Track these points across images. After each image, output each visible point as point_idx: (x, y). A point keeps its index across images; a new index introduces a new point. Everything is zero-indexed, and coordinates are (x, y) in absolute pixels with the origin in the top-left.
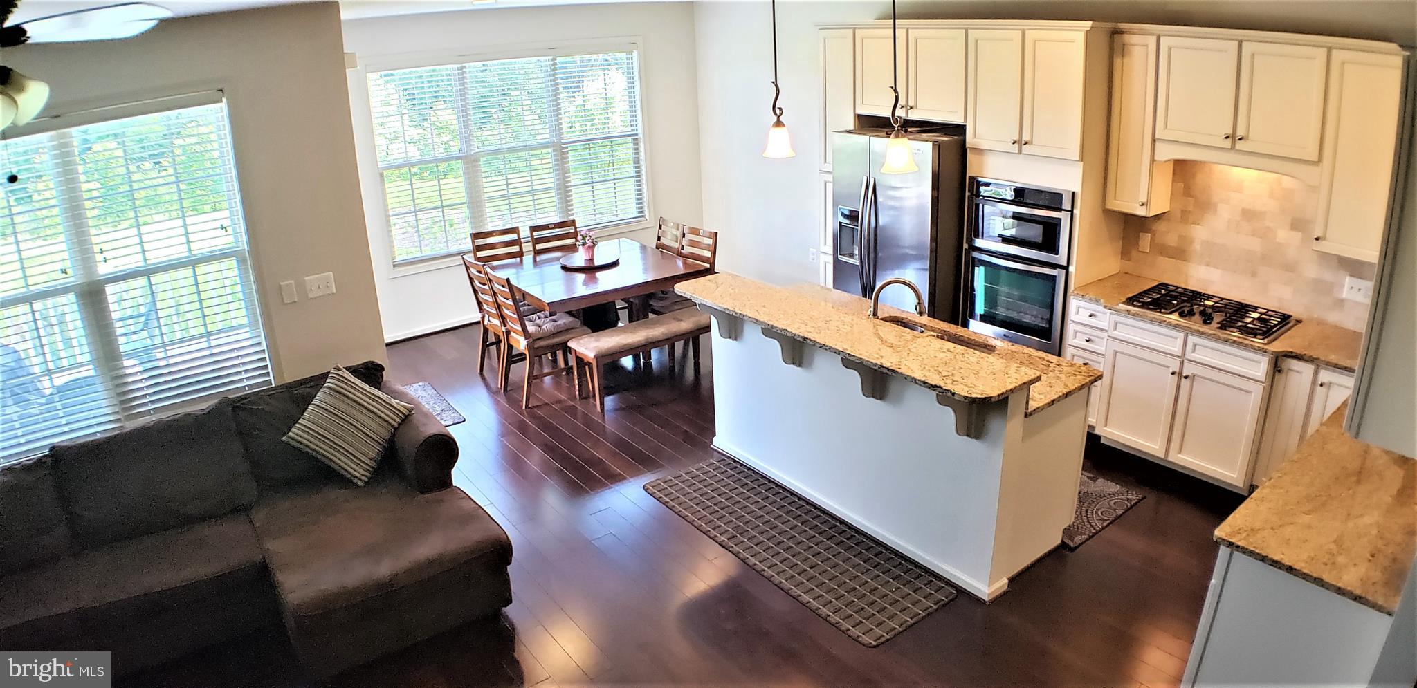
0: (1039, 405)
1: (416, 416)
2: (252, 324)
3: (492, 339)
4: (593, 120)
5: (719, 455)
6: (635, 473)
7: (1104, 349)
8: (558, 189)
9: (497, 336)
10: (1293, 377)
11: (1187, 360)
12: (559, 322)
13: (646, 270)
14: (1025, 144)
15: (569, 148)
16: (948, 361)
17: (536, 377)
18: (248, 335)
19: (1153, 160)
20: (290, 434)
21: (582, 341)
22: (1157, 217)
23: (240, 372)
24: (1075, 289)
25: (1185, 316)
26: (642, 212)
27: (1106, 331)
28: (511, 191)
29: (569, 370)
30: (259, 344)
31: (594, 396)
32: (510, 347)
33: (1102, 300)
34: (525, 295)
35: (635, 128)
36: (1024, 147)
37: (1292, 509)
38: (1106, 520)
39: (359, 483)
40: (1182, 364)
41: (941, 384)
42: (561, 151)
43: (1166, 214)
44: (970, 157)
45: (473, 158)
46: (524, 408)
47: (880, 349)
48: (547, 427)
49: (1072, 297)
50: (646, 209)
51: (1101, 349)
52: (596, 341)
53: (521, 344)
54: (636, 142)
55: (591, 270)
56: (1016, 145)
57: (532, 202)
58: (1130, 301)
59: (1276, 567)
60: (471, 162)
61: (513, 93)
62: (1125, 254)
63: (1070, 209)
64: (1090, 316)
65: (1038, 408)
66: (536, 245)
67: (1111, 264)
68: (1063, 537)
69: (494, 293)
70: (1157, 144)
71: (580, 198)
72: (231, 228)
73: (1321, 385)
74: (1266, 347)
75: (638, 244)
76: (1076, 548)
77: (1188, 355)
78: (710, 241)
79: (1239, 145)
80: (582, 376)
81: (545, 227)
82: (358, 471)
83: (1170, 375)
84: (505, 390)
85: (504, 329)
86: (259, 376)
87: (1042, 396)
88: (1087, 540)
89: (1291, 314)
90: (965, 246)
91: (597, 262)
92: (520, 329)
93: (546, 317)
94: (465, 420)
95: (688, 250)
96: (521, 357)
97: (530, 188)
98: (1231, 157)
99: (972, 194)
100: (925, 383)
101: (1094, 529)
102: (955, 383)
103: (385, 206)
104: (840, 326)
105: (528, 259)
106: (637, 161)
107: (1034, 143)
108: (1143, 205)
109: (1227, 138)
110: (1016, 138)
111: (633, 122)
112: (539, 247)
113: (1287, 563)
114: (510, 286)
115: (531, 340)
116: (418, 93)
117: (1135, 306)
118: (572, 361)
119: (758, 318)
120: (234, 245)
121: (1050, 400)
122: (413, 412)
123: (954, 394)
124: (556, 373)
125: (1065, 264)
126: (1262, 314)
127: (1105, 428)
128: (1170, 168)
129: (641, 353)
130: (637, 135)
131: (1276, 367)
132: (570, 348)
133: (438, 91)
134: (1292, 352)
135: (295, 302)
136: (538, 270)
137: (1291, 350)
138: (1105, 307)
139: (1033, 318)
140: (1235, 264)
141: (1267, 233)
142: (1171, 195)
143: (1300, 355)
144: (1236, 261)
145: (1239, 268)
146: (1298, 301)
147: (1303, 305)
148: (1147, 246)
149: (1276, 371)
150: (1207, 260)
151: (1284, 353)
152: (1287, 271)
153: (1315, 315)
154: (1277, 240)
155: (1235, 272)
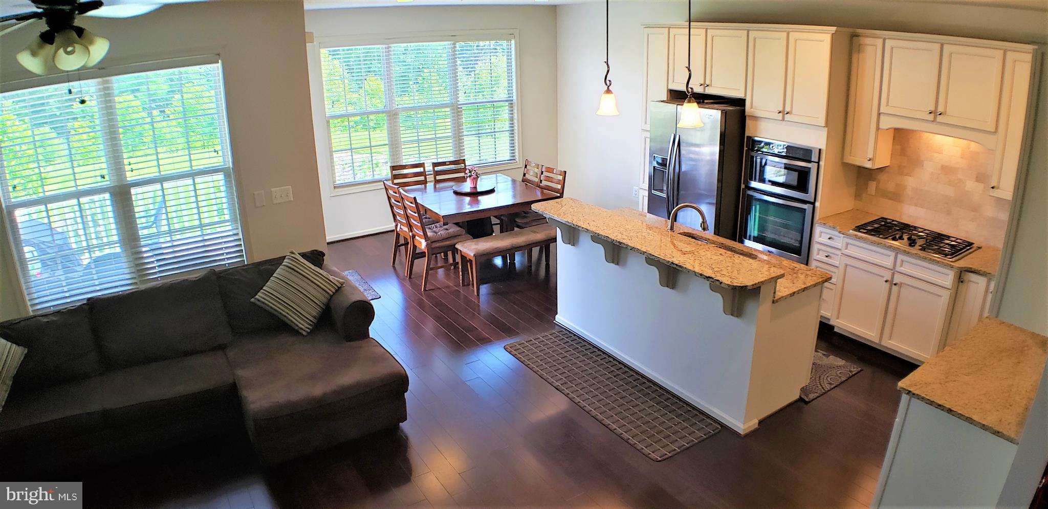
0: (784, 295)
1: (346, 289)
2: (233, 220)
3: (402, 241)
4: (483, 92)
5: (560, 328)
6: (499, 338)
7: (838, 263)
8: (454, 137)
9: (405, 239)
10: (972, 287)
11: (897, 271)
12: (450, 231)
13: (514, 196)
14: (787, 114)
15: (463, 108)
16: (719, 262)
17: (432, 269)
18: (230, 228)
19: (878, 129)
20: (257, 297)
21: (465, 245)
22: (881, 169)
23: (223, 254)
24: (820, 219)
25: (897, 240)
26: (514, 156)
27: (840, 249)
28: (420, 138)
29: (455, 264)
30: (237, 234)
31: (473, 284)
32: (415, 247)
33: (838, 228)
34: (426, 210)
35: (511, 95)
36: (786, 116)
37: (956, 371)
38: (833, 384)
39: (304, 333)
40: (893, 275)
41: (713, 276)
42: (457, 110)
43: (887, 168)
44: (749, 122)
45: (394, 112)
46: (423, 290)
47: (672, 252)
48: (438, 304)
49: (817, 225)
50: (517, 154)
51: (836, 263)
52: (476, 244)
53: (423, 244)
54: (511, 105)
55: (475, 194)
56: (781, 114)
57: (435, 146)
58: (858, 229)
59: (939, 409)
60: (392, 115)
61: (426, 71)
62: (858, 196)
63: (817, 161)
64: (829, 239)
65: (783, 297)
66: (437, 177)
67: (847, 203)
68: (800, 393)
69: (405, 207)
70: (882, 117)
71: (470, 144)
72: (221, 151)
74: (953, 264)
75: (510, 179)
76: (809, 402)
77: (898, 268)
78: (561, 178)
79: (939, 119)
80: (465, 269)
81: (444, 164)
82: (304, 326)
83: (884, 283)
84: (410, 277)
85: (411, 234)
86: (236, 257)
87: (786, 290)
88: (818, 397)
89: (974, 242)
90: (743, 186)
91: (479, 189)
92: (422, 234)
93: (441, 227)
94: (380, 297)
95: (544, 183)
96: (422, 255)
97: (434, 136)
98: (932, 127)
99: (749, 149)
100: (701, 275)
101: (824, 390)
102: (722, 276)
103: (330, 144)
104: (646, 236)
105: (430, 186)
106: (512, 119)
107: (793, 113)
108: (870, 160)
109: (930, 113)
110: (781, 109)
111: (510, 92)
112: (438, 178)
113: (948, 407)
114: (416, 203)
115: (429, 242)
116: (356, 68)
117: (861, 232)
118: (458, 259)
119: (589, 228)
120: (222, 164)
121: (791, 292)
122: (344, 285)
123: (721, 283)
124: (446, 267)
125: (813, 201)
126: (952, 241)
127: (837, 320)
128: (891, 134)
129: (508, 255)
130: (512, 100)
132: (457, 249)
133: (371, 67)
134: (971, 268)
135: (264, 206)
136: (437, 194)
137: (971, 266)
138: (840, 232)
139: (790, 240)
140: (935, 205)
141: (959, 183)
142: (891, 154)
143: (976, 270)
144: (936, 203)
145: (938, 208)
146: (980, 233)
147: (983, 236)
148: (874, 190)
149: (960, 281)
150: (916, 201)
151: (966, 269)
152: (972, 211)
153: (992, 244)
154: (966, 189)
155: (936, 211)
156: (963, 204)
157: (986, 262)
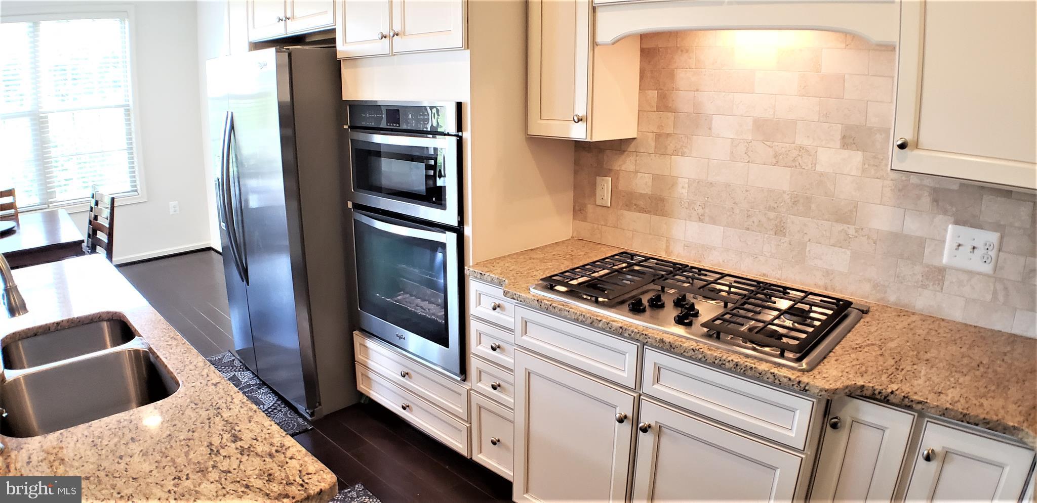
10: (865, 439)
11: (646, 395)
19: (594, 42)
24: (476, 264)
25: (643, 311)
26: (135, 187)
27: (514, 333)
36: (395, 41)
40: (637, 402)
42: (39, 121)
43: (632, 141)
44: (345, 73)
50: (138, 183)
54: (128, 112)
56: (386, 40)
58: (550, 282)
62: (578, 211)
64: (494, 309)
70: (600, 13)
73: (928, 456)
77: (649, 387)
83: (617, 422)
90: (350, 205)
99: (348, 127)
106: (130, 132)
107: (407, 33)
108: (580, 120)
110: (385, 29)
125: (455, 223)
126: (796, 301)
127: (526, 497)
130: (129, 105)
131: (829, 418)
134: (864, 388)
138: (505, 294)
140: (746, 215)
141: (799, 158)
142: (639, 111)
143: (880, 393)
144: (748, 211)
145: (753, 222)
146: (861, 274)
147: (869, 281)
148: (607, 196)
149: (828, 424)
150: (700, 211)
151: (847, 391)
152: (837, 221)
153: (892, 298)
154: (819, 168)
155: (748, 229)
156: (813, 206)
157: (897, 358)
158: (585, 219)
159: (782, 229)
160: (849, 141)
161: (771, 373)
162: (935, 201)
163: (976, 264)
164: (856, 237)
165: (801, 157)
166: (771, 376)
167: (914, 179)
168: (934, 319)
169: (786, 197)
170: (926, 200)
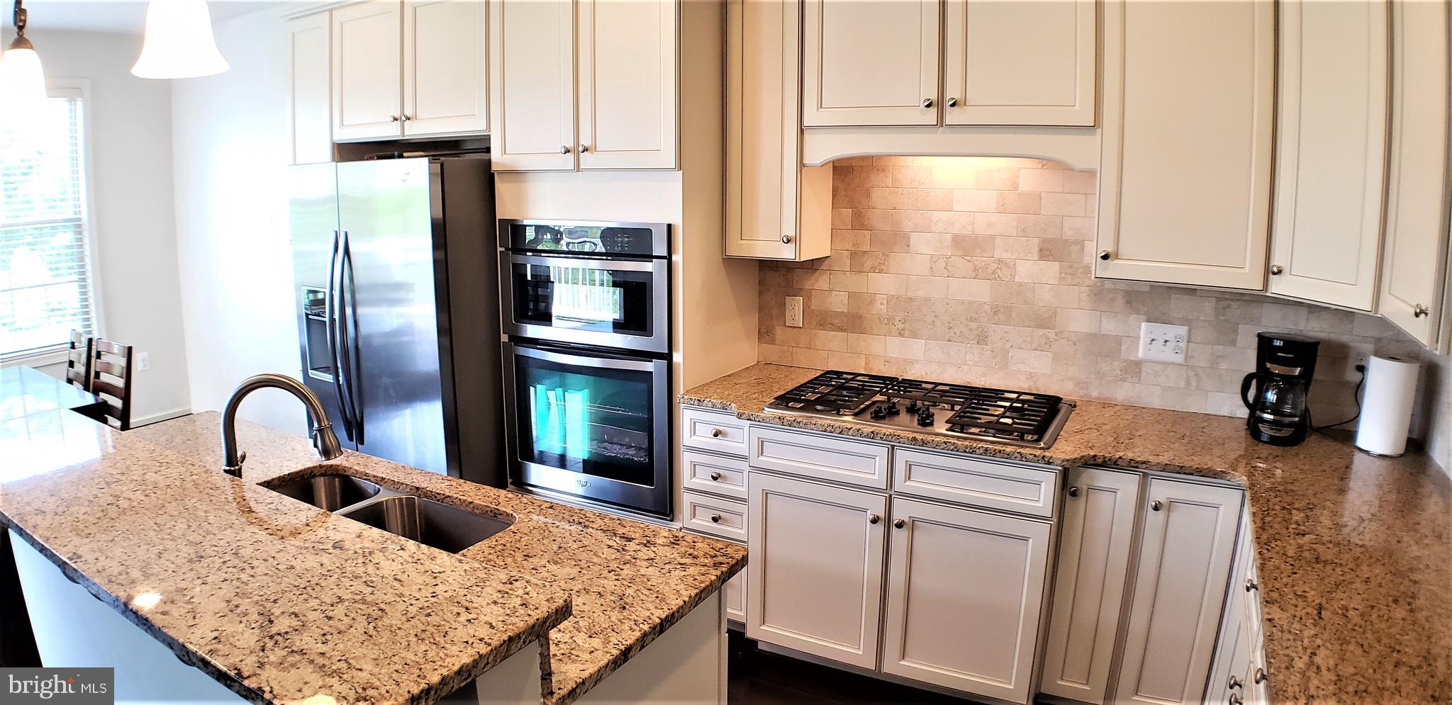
7: (744, 489)
10: (1102, 503)
11: (898, 493)
14: (583, 152)
19: (801, 165)
22: (813, 266)
24: (687, 392)
25: (884, 418)
27: (744, 458)
33: (733, 405)
36: (584, 157)
40: (889, 501)
43: (827, 259)
44: (500, 186)
49: (682, 406)
51: (741, 491)
56: (570, 155)
58: (783, 401)
62: (765, 333)
63: (665, 254)
64: (716, 435)
67: (745, 352)
70: (807, 136)
73: (1156, 508)
74: (1047, 454)
77: (900, 484)
79: (952, 116)
83: (869, 525)
89: (1054, 394)
90: (504, 339)
98: (936, 139)
99: (507, 249)
107: (599, 147)
108: (789, 241)
109: (928, 106)
110: (570, 143)
117: (793, 409)
125: (665, 351)
126: (1013, 400)
127: (763, 627)
128: (828, 176)
131: (1068, 488)
134: (1091, 457)
137: (1090, 454)
138: (740, 416)
139: (624, 450)
140: (947, 328)
141: (998, 270)
142: (832, 229)
143: (1110, 460)
144: (949, 323)
145: (955, 333)
146: (1063, 374)
147: (1072, 379)
148: (799, 317)
149: (1068, 493)
150: (900, 326)
151: (1083, 460)
152: (1038, 327)
153: (1095, 394)
154: (1017, 279)
155: (950, 341)
156: (1014, 315)
157: (1115, 435)
158: (773, 342)
159: (984, 338)
160: (1048, 251)
161: (1018, 453)
162: (1128, 302)
163: (1169, 355)
164: (1057, 340)
165: (1001, 270)
166: (1018, 455)
167: (1108, 284)
168: (1136, 408)
169: (987, 308)
170: (1120, 301)
